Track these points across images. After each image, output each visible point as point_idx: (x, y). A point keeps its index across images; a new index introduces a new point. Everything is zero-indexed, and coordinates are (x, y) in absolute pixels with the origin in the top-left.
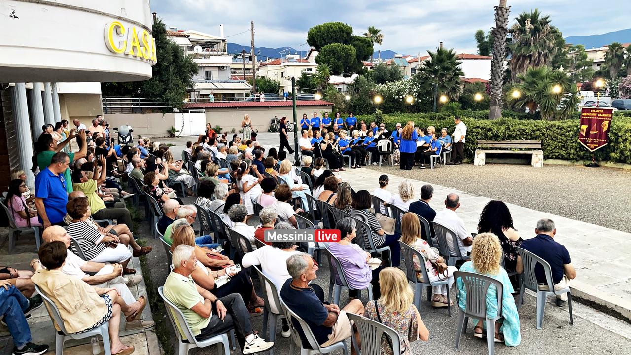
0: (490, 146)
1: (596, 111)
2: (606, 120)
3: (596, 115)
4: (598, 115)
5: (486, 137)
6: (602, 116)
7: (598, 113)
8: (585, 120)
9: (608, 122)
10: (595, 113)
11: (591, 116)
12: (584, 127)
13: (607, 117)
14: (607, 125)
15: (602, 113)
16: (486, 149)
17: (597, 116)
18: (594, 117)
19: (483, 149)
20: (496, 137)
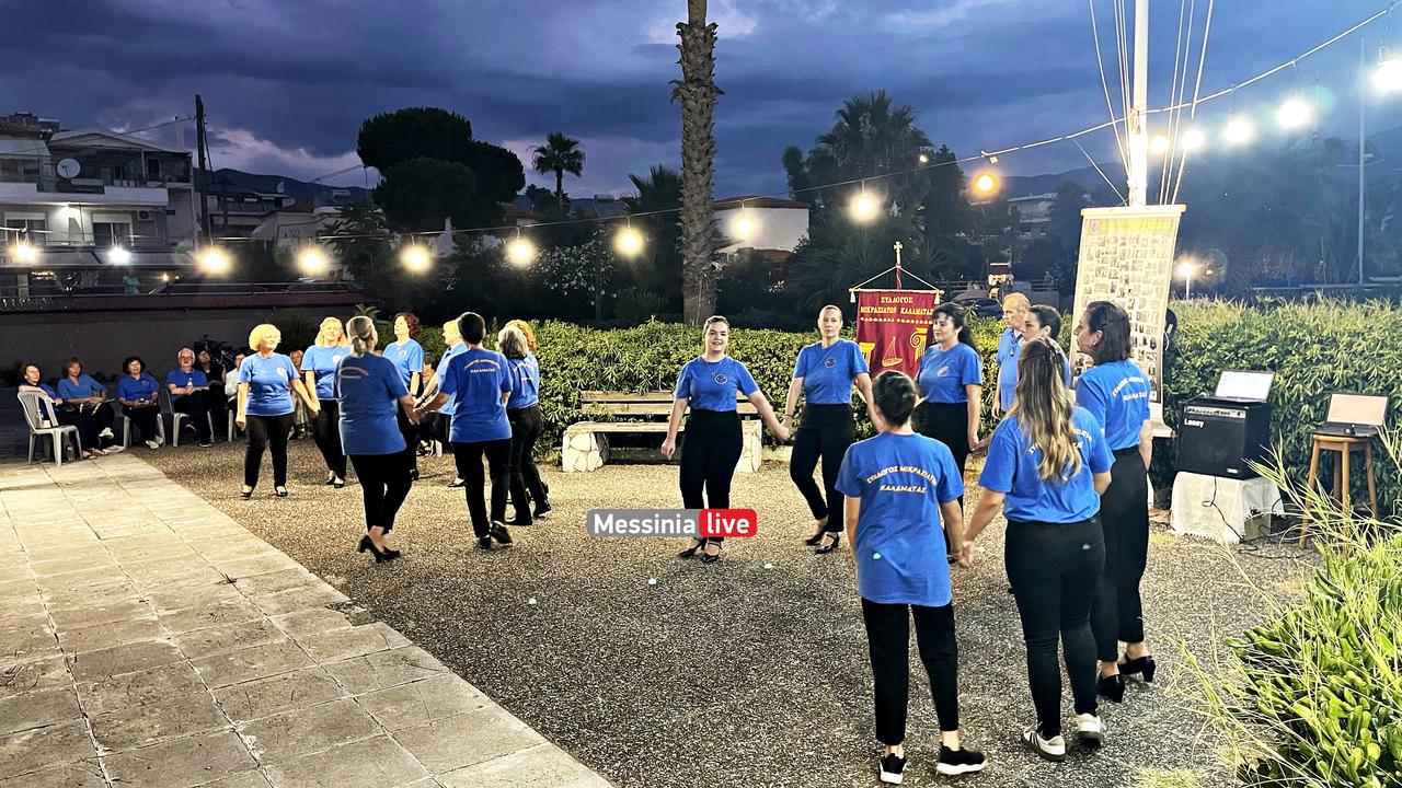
0: (617, 409)
1: (895, 300)
2: (921, 326)
3: (894, 310)
4: (899, 311)
5: (603, 384)
6: (910, 313)
7: (899, 306)
8: (867, 327)
9: (925, 331)
10: (892, 305)
11: (882, 316)
12: (867, 348)
13: (924, 317)
14: (924, 338)
15: (908, 306)
16: (605, 419)
17: (898, 314)
18: (890, 316)
19: (597, 419)
20: (630, 381)
